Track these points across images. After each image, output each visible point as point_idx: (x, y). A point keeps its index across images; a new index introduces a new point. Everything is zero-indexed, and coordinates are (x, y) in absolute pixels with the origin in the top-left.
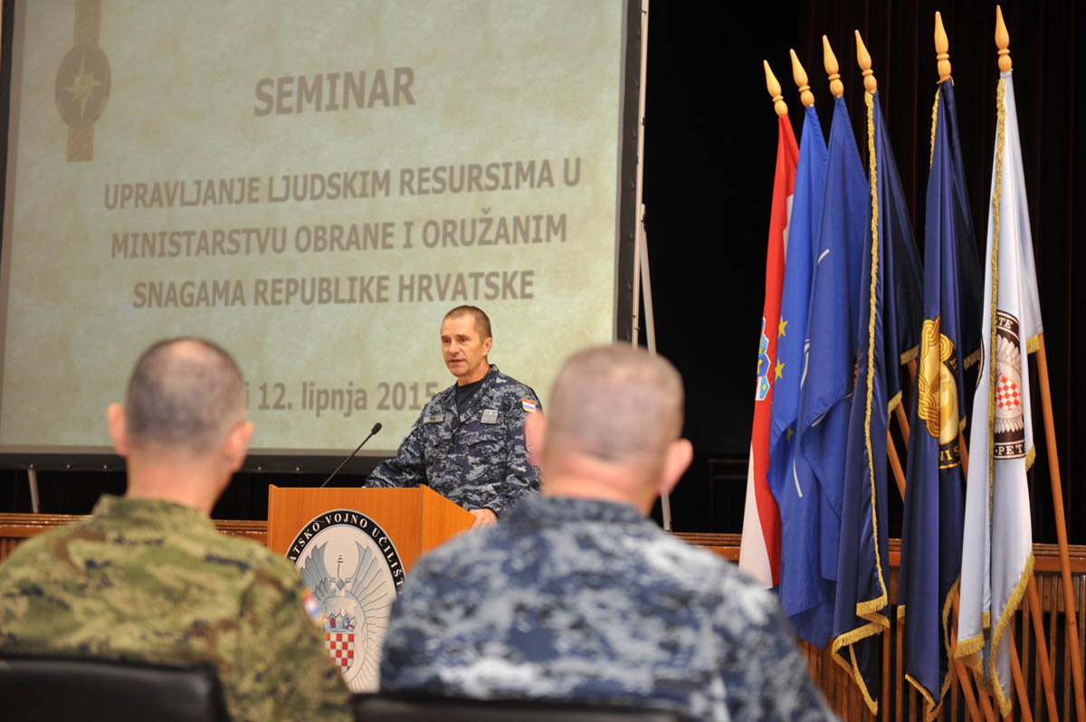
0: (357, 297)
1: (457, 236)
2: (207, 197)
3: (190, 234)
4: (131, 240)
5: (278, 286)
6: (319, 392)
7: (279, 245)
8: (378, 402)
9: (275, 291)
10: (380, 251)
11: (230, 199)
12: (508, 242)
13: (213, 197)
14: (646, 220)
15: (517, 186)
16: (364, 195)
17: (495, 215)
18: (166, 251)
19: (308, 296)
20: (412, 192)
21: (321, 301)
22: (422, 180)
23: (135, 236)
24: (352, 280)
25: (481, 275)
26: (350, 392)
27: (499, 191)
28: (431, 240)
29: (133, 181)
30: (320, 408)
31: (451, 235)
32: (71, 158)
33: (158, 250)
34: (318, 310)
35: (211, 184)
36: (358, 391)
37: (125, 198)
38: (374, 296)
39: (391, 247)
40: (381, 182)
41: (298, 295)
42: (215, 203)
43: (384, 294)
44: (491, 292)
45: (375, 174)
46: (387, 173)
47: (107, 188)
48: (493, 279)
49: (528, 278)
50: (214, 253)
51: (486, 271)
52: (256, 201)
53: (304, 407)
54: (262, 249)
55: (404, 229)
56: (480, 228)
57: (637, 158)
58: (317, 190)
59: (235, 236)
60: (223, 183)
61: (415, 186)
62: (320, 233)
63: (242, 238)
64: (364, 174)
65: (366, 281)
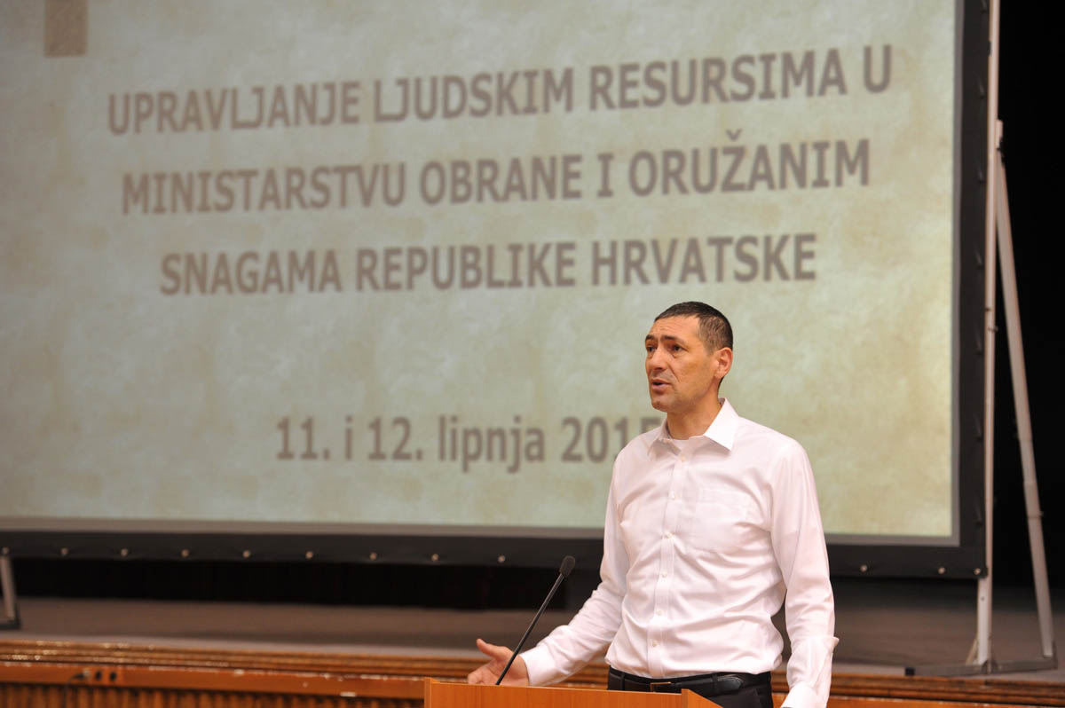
0: (524, 276)
1: (687, 177)
2: (274, 115)
3: (248, 175)
4: (153, 184)
5: (395, 260)
6: (467, 433)
7: (394, 193)
8: (562, 448)
9: (390, 267)
10: (559, 202)
11: (312, 119)
12: (771, 186)
13: (284, 115)
14: (1005, 147)
15: (785, 94)
16: (530, 109)
17: (750, 142)
18: (210, 202)
19: (443, 275)
20: (610, 105)
21: (466, 284)
22: (626, 85)
23: (160, 178)
24: (515, 249)
25: (728, 241)
26: (516, 433)
27: (755, 101)
28: (643, 183)
29: (154, 88)
30: (468, 458)
31: (676, 175)
32: (53, 50)
33: (197, 200)
34: (461, 300)
35: (280, 92)
36: (531, 431)
37: (141, 117)
38: (552, 275)
39: (577, 195)
40: (559, 87)
41: (428, 274)
42: (287, 123)
43: (567, 272)
44: (744, 269)
45: (549, 75)
46: (568, 74)
47: (112, 99)
48: (749, 249)
49: (806, 247)
50: (289, 205)
51: (737, 235)
52: (354, 120)
53: (442, 456)
54: (367, 198)
55: (598, 166)
56: (725, 163)
57: (988, 45)
58: (454, 102)
59: (322, 178)
60: (299, 91)
61: (614, 93)
62: (461, 173)
63: (333, 181)
64: (531, 75)
65: (538, 251)
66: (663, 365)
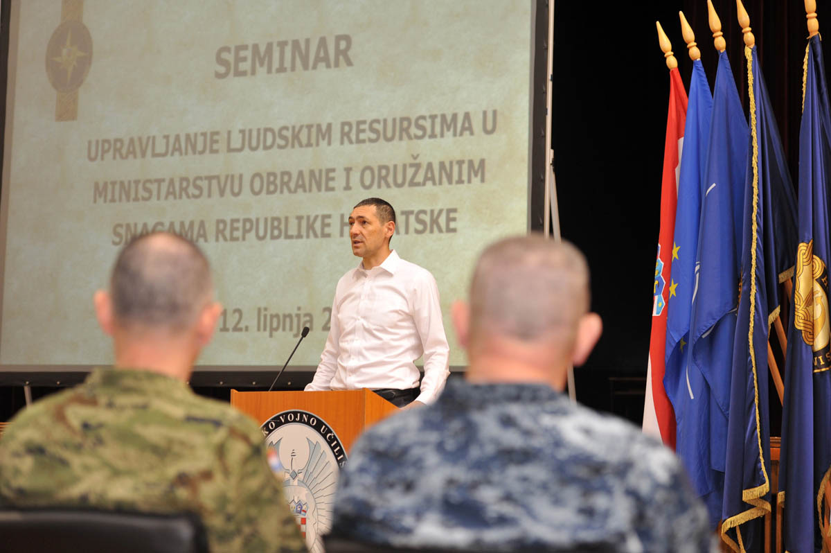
0: (304, 232)
1: (390, 179)
2: (175, 150)
3: (160, 181)
4: (110, 187)
5: (236, 225)
6: (272, 316)
7: (236, 190)
8: (323, 323)
9: (233, 229)
10: (323, 193)
11: (194, 152)
12: (434, 184)
13: (179, 150)
14: (555, 163)
15: (442, 135)
16: (309, 145)
17: (423, 161)
18: (140, 196)
19: (261, 233)
20: (351, 142)
21: (273, 237)
22: (359, 131)
23: (114, 183)
24: (300, 218)
25: (412, 212)
26: (298, 316)
27: (426, 139)
28: (367, 183)
29: (112, 136)
30: (272, 330)
31: (385, 178)
32: (60, 117)
33: (133, 195)
34: (271, 246)
35: (177, 138)
36: (306, 315)
37: (104, 152)
38: (319, 232)
39: (333, 189)
40: (324, 133)
41: (253, 232)
42: (181, 154)
43: (327, 230)
44: (420, 227)
45: (319, 126)
46: (329, 126)
47: (90, 143)
48: (422, 216)
49: (452, 215)
50: (181, 197)
51: (416, 210)
52: (216, 151)
53: (259, 329)
54: (222, 193)
55: (344, 174)
56: (410, 172)
57: (546, 110)
58: (269, 142)
59: (199, 182)
60: (188, 136)
61: (353, 137)
62: (272, 178)
63: (204, 184)
64: (309, 127)
65: (312, 219)
66: (358, 232)
